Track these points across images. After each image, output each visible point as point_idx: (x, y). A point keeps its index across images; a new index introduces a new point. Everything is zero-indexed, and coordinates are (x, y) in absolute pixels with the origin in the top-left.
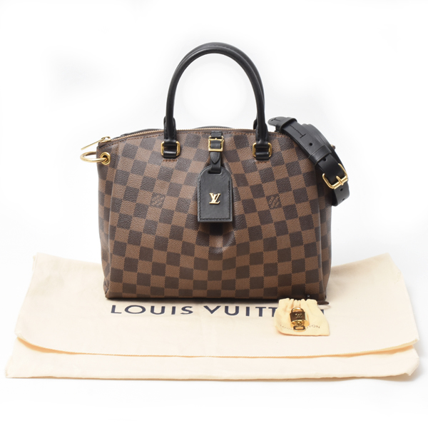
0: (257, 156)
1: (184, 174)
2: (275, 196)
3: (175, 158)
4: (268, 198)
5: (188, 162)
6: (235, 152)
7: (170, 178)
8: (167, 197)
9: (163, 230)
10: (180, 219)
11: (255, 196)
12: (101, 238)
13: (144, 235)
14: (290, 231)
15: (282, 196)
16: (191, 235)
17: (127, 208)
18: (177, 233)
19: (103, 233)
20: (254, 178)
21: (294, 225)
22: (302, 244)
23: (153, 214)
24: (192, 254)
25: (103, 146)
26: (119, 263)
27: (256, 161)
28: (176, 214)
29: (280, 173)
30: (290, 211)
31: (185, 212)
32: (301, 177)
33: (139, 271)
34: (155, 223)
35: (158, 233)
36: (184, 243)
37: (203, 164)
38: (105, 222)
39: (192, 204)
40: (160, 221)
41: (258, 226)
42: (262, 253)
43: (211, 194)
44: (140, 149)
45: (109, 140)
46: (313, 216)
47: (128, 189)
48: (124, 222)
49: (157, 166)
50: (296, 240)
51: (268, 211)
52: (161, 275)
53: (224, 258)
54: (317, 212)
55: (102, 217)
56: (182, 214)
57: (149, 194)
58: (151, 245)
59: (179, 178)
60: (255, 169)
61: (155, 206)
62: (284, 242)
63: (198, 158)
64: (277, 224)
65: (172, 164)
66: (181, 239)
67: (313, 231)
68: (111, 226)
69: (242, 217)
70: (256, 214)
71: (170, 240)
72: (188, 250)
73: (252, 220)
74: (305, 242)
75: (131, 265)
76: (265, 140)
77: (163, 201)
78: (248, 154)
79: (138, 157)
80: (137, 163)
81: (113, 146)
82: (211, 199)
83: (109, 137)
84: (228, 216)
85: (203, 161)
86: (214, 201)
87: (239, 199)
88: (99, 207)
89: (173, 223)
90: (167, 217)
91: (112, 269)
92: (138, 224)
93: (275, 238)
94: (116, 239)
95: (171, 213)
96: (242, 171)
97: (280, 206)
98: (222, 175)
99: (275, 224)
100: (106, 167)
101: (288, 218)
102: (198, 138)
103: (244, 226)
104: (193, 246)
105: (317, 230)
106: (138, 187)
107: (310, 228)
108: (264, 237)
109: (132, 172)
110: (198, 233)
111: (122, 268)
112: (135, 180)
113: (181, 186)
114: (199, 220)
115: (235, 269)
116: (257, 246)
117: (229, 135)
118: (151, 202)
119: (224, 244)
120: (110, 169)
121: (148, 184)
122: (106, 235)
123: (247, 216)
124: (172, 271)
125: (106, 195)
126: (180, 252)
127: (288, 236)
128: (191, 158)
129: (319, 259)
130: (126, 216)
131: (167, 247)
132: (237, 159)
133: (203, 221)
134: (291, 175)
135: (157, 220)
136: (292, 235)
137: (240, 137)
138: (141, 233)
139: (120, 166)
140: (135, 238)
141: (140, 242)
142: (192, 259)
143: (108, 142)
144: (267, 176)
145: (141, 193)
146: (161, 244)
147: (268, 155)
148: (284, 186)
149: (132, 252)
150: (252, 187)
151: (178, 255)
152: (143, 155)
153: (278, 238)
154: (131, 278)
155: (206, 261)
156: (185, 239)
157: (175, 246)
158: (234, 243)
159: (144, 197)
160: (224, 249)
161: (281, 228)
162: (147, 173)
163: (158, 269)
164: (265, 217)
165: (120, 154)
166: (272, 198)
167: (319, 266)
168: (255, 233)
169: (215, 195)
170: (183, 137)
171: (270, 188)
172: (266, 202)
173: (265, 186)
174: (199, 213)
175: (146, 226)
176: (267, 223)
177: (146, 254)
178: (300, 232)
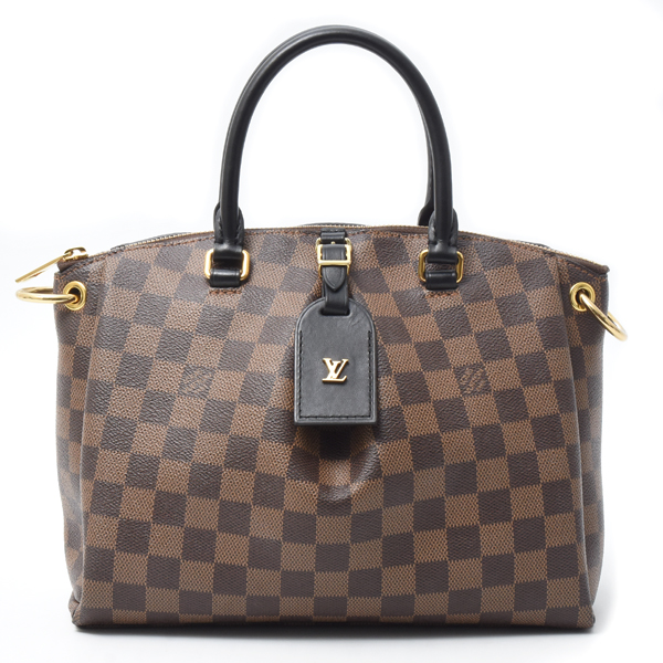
0: (429, 280)
1: (260, 321)
2: (475, 367)
3: (237, 286)
4: (459, 372)
5: (268, 293)
6: (377, 273)
7: (225, 332)
8: (219, 374)
9: (210, 449)
10: (251, 421)
11: (427, 366)
12: (62, 491)
13: (164, 464)
14: (509, 451)
15: (492, 368)
16: (276, 457)
17: (124, 402)
18: (242, 454)
19: (67, 477)
20: (424, 328)
21: (519, 437)
22: (536, 481)
23: (186, 413)
24: (278, 504)
25: (69, 268)
26: (106, 532)
27: (426, 292)
28: (240, 410)
29: (485, 318)
30: (511, 404)
31: (262, 402)
32: (532, 329)
33: (152, 551)
34: (190, 434)
35: (197, 456)
36: (260, 476)
37: (303, 297)
38: (72, 445)
39: (279, 383)
40: (203, 428)
41: (433, 435)
42: (441, 500)
43: (327, 360)
44: (154, 269)
45: (83, 254)
46: (563, 418)
47: (128, 359)
48: (118, 436)
49: (195, 305)
50: (524, 470)
51: (459, 401)
52: (205, 561)
53: (354, 511)
54: (572, 410)
55: (66, 435)
56: (254, 409)
57: (176, 369)
58: (182, 486)
59: (248, 329)
60: (426, 310)
61: (191, 394)
62: (493, 475)
63: (290, 285)
64: (480, 432)
65: (230, 300)
66: (251, 468)
67: (561, 453)
68: (87, 448)
69: (397, 412)
70: (429, 407)
71: (225, 472)
72: (268, 492)
73: (420, 420)
74: (544, 477)
75: (133, 537)
76: (449, 244)
77: (209, 382)
78: (406, 278)
79: (150, 288)
80: (147, 300)
81: (92, 267)
82: (327, 372)
83: (82, 250)
84: (365, 411)
85: (301, 290)
86: (332, 376)
87: (389, 372)
88: (58, 413)
89: (234, 430)
90: (219, 417)
91: (89, 549)
92: (150, 440)
93: (473, 465)
94: (97, 476)
95: (230, 407)
96: (394, 312)
97: (487, 389)
98: (353, 318)
99: (475, 430)
100: (77, 314)
101: (505, 418)
102: (290, 244)
103: (401, 433)
104: (282, 481)
105: (571, 451)
106: (151, 354)
107: (556, 446)
108: (448, 461)
109: (137, 319)
110: (295, 451)
111: (111, 544)
112: (144, 339)
113: (251, 346)
114: (296, 419)
115: (379, 542)
116: (430, 483)
117: (362, 236)
118: (182, 386)
119: (354, 477)
120: (84, 320)
121: (175, 347)
122: (75, 478)
123: (407, 411)
124: (232, 549)
125: (75, 381)
126: (249, 500)
127: (503, 462)
128: (276, 286)
129: (577, 522)
130: (122, 421)
131: (218, 489)
132: (381, 288)
133: (307, 421)
134: (508, 322)
135: (196, 425)
136: (512, 460)
137: (388, 242)
138: (157, 458)
139: (108, 307)
140: (143, 472)
141: (155, 479)
142: (277, 516)
143: (80, 258)
144: (455, 324)
145: (158, 367)
146: (206, 482)
147: (456, 278)
148: (494, 347)
149: (137, 505)
150: (418, 346)
151: (245, 507)
152: (162, 282)
153: (481, 466)
154: (131, 568)
155: (312, 519)
156: (262, 467)
157: (237, 486)
158: (377, 473)
159: (165, 376)
160: (355, 488)
161: (489, 442)
162: (171, 322)
163: (199, 545)
164: (450, 414)
165: (108, 281)
166: (468, 372)
167: (579, 539)
168: (426, 451)
169: (336, 363)
170: (257, 243)
171: (462, 350)
172: (453, 380)
173: (450, 345)
174: (296, 404)
175: (169, 442)
176: (457, 427)
177: (168, 508)
178: (533, 455)
